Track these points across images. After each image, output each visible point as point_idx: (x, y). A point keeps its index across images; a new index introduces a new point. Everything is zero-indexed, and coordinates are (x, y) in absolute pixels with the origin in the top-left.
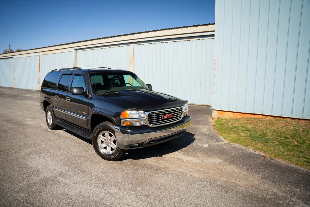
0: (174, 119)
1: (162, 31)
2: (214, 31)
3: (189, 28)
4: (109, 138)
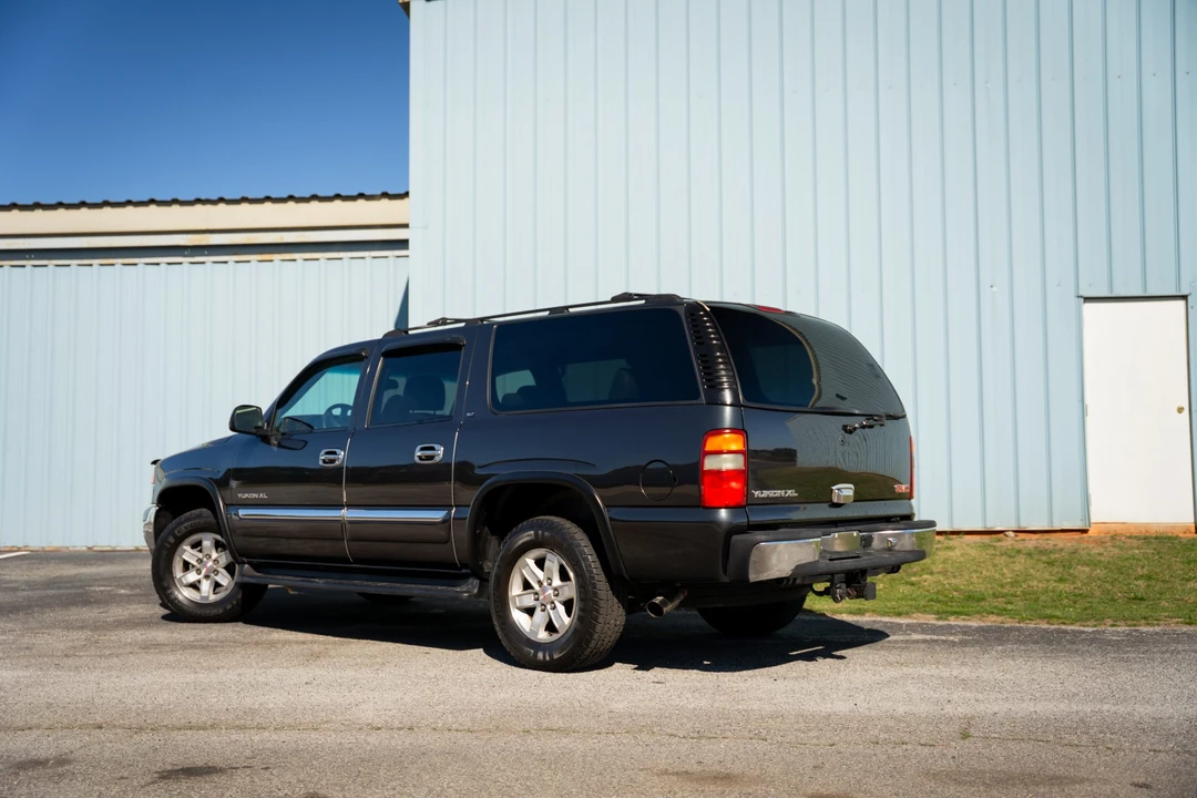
2: (406, 226)
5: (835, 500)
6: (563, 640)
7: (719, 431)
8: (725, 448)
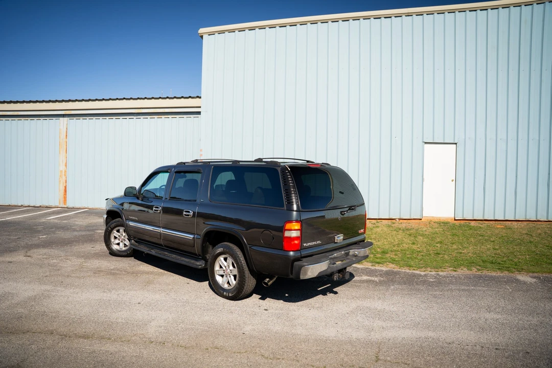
5: (336, 241)
6: (233, 289)
7: (291, 222)
8: (293, 228)
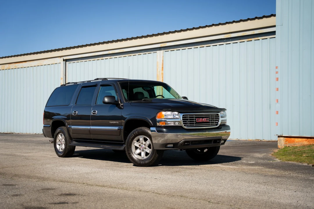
0: (210, 124)
1: (207, 28)
2: (275, 26)
3: (249, 21)
4: (144, 143)
